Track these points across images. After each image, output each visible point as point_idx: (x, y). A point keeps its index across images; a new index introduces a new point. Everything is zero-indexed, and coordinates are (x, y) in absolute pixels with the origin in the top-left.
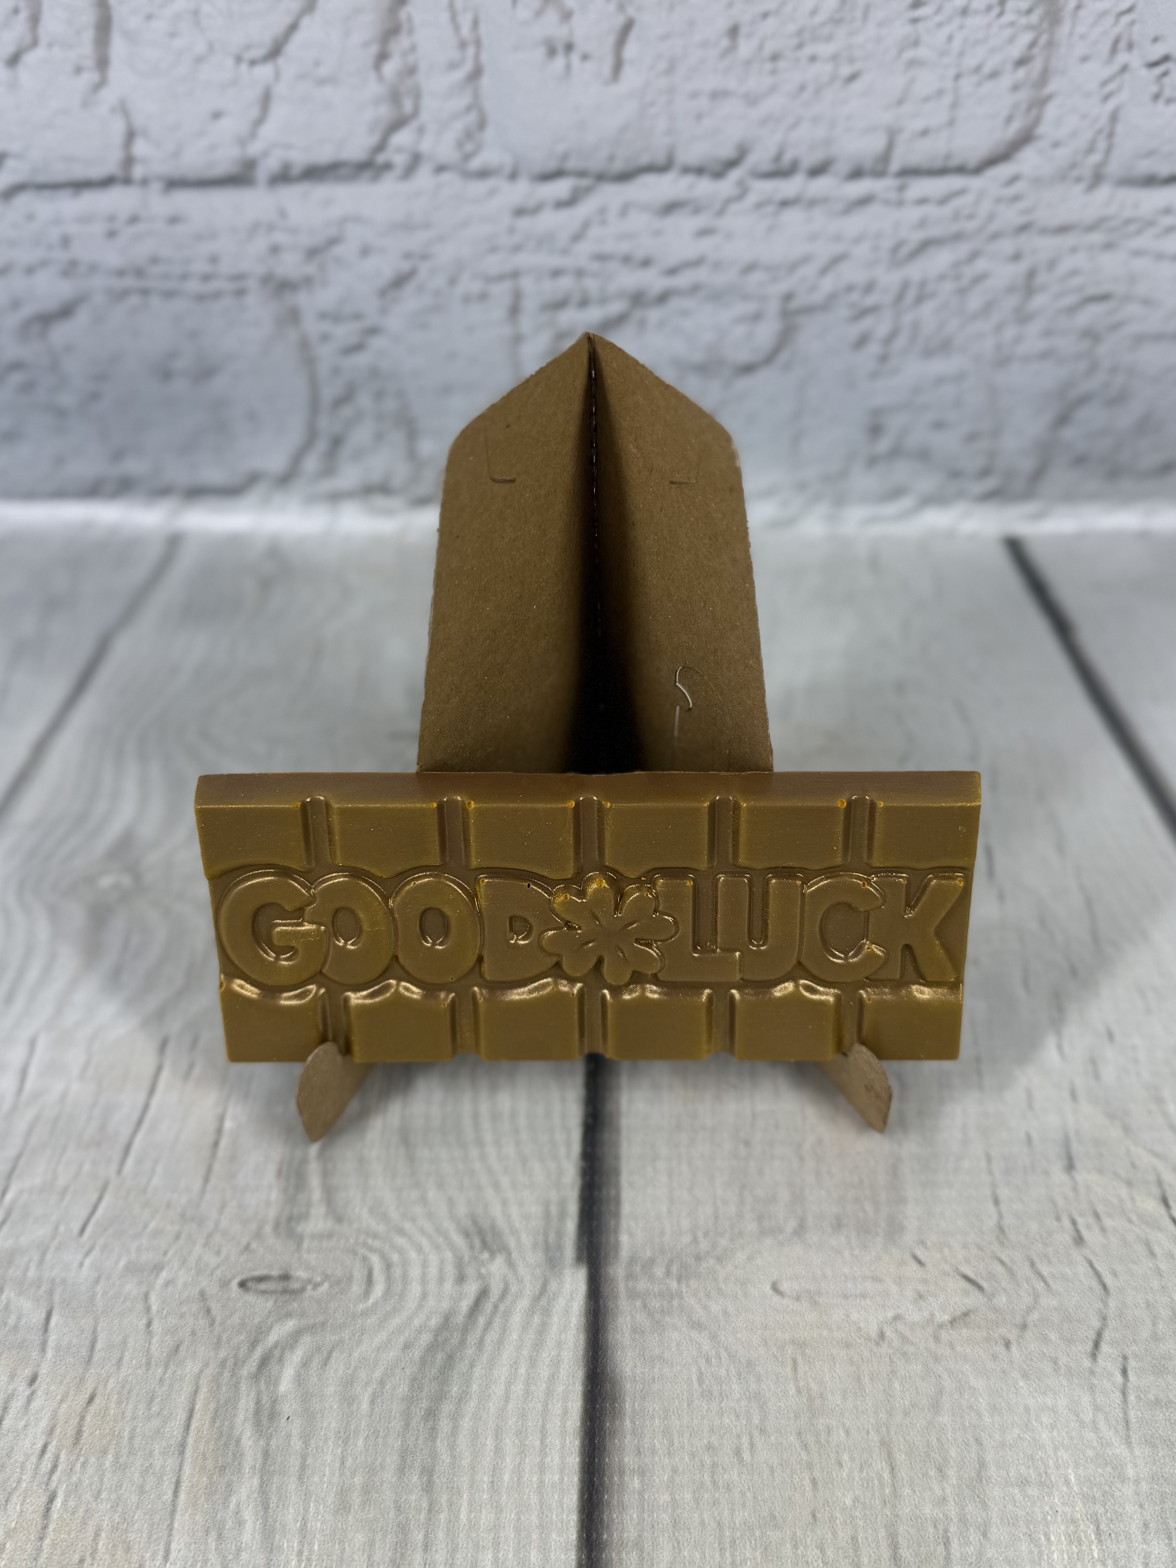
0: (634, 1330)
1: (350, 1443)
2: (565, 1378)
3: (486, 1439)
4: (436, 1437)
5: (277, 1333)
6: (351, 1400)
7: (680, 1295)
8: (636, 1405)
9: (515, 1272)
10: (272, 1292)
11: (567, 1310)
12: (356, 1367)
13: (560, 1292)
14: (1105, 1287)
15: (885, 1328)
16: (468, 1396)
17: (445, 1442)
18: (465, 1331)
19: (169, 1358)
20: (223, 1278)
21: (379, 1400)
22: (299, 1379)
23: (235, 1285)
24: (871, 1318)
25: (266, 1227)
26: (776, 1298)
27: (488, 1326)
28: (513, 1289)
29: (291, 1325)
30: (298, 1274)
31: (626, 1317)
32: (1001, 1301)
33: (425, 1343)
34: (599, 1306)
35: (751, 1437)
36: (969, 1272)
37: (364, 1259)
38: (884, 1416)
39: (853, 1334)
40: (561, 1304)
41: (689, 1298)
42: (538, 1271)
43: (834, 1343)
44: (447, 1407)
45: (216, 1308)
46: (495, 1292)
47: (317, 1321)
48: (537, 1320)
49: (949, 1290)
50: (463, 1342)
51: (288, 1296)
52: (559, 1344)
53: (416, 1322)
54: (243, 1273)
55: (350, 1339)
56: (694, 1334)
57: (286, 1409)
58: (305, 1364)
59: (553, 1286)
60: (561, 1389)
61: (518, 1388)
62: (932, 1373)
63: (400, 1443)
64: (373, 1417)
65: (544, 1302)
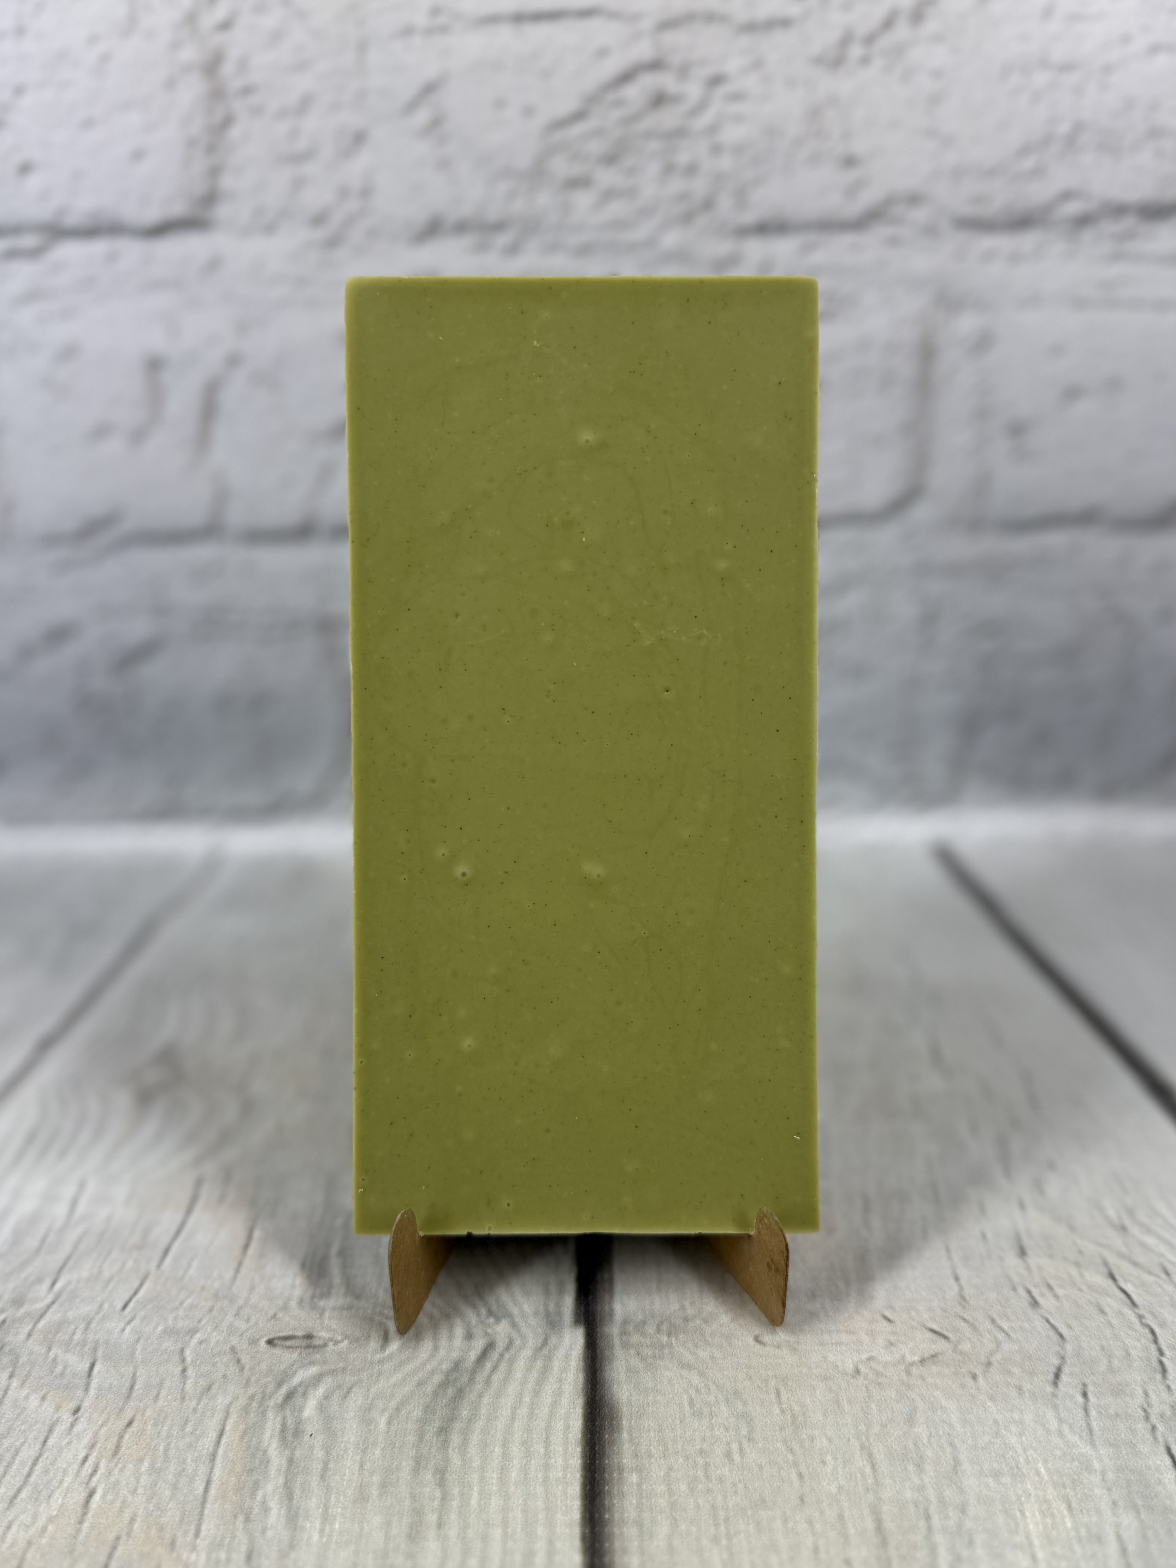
0: (628, 1370)
1: (368, 1452)
2: (566, 1404)
3: (494, 1447)
4: (448, 1447)
5: (301, 1376)
6: (369, 1421)
7: (670, 1346)
8: (633, 1422)
9: (519, 1331)
10: (297, 1347)
11: (567, 1357)
12: (374, 1399)
13: (560, 1344)
14: (1061, 1336)
15: (860, 1366)
16: (477, 1418)
17: (457, 1451)
18: (474, 1372)
19: (202, 1394)
20: (252, 1338)
21: (395, 1422)
22: (321, 1408)
23: (263, 1343)
24: (847, 1360)
25: (291, 1302)
26: (758, 1347)
27: (495, 1369)
28: (517, 1343)
29: (314, 1370)
30: (320, 1334)
31: (621, 1361)
32: (966, 1347)
33: (437, 1382)
34: (596, 1354)
35: (740, 1444)
36: (935, 1327)
37: (381, 1323)
38: (863, 1428)
39: (831, 1371)
40: (561, 1352)
41: (678, 1348)
42: (539, 1330)
43: (814, 1377)
44: (458, 1425)
45: (245, 1359)
46: (501, 1345)
47: (337, 1367)
48: (539, 1364)
49: (917, 1339)
50: (472, 1380)
51: (311, 1350)
52: (560, 1381)
53: (429, 1367)
54: (270, 1334)
55: (368, 1379)
56: (684, 1372)
57: (309, 1429)
58: (327, 1397)
59: (553, 1340)
60: (563, 1412)
61: (523, 1411)
62: (905, 1397)
63: (414, 1451)
64: (390, 1434)
65: (545, 1351)
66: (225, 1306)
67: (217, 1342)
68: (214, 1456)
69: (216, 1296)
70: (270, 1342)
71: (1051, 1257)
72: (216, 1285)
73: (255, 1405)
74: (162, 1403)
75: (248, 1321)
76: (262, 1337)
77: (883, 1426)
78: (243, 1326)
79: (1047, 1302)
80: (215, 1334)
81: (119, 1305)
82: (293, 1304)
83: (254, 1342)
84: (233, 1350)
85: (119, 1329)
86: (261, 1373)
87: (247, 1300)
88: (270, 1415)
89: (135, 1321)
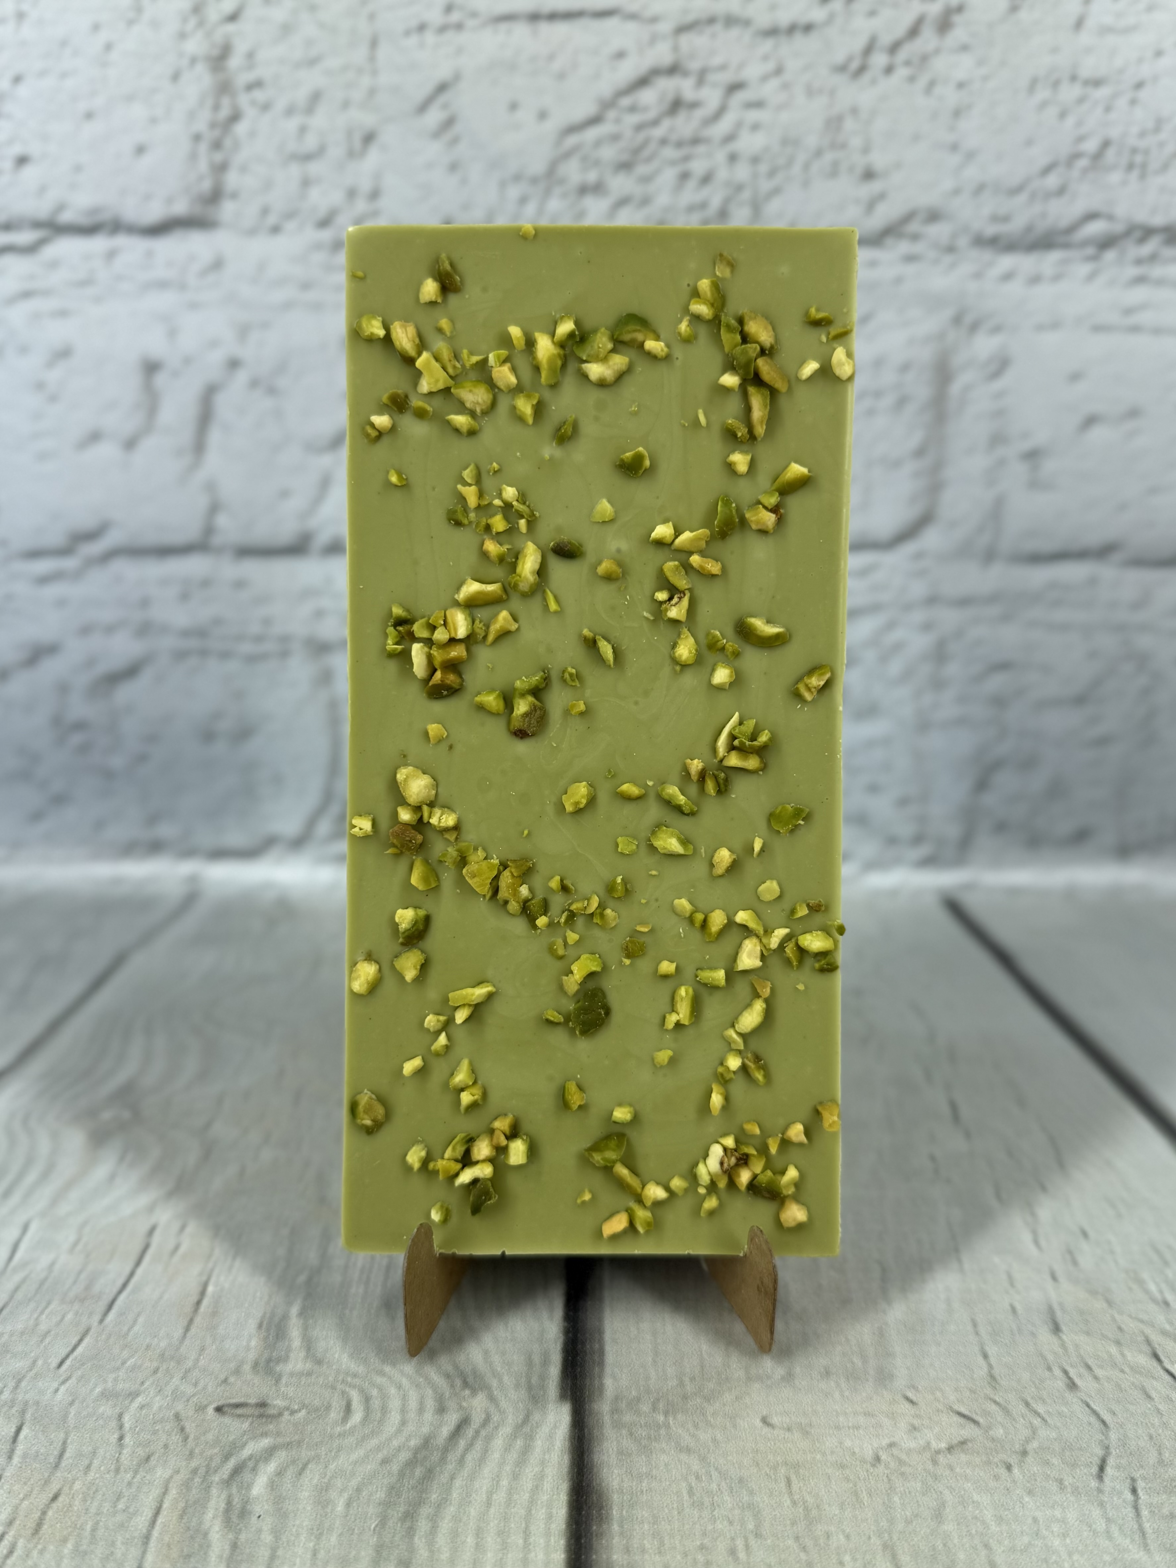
0: (620, 1452)
1: (324, 1537)
2: (549, 1490)
3: (467, 1537)
4: (414, 1535)
5: (251, 1448)
6: (325, 1503)
7: (667, 1426)
8: (624, 1512)
9: (497, 1405)
10: (248, 1416)
11: (551, 1436)
12: (331, 1478)
13: (543, 1422)
14: (1104, 1422)
15: (881, 1453)
16: (448, 1502)
17: (424, 1540)
18: (446, 1450)
19: (139, 1465)
20: (198, 1404)
21: (354, 1505)
22: (272, 1485)
23: (210, 1410)
24: (865, 1445)
25: (245, 1366)
26: (766, 1430)
27: (470, 1446)
28: (495, 1419)
29: (266, 1442)
30: (275, 1403)
31: (612, 1442)
32: (999, 1432)
33: (404, 1460)
34: (584, 1434)
35: (746, 1539)
36: (963, 1410)
37: (343, 1393)
38: (884, 1524)
39: (848, 1458)
40: (544, 1430)
41: (676, 1428)
42: (520, 1404)
43: (829, 1464)
44: (425, 1511)
45: (190, 1427)
46: (477, 1419)
47: (293, 1440)
48: (519, 1443)
49: (943, 1424)
50: (443, 1459)
51: (264, 1420)
52: (543, 1463)
53: (395, 1443)
54: (219, 1401)
55: (326, 1454)
56: (684, 1457)
57: (257, 1509)
58: (280, 1473)
59: (536, 1417)
60: (545, 1498)
61: (500, 1497)
62: (932, 1490)
63: (375, 1539)
64: (348, 1518)
65: (527, 1429)
66: (171, 1367)
67: (160, 1408)
68: (147, 1538)
69: (162, 1356)
70: (219, 1409)
71: (1088, 1333)
72: (163, 1344)
73: (197, 1480)
74: (93, 1475)
75: (196, 1385)
76: (210, 1403)
77: (908, 1522)
78: (189, 1390)
79: (1084, 1383)
80: (158, 1398)
81: (54, 1362)
82: (247, 1368)
83: (201, 1408)
84: (177, 1416)
85: (51, 1390)
86: (207, 1443)
87: (197, 1360)
88: (214, 1491)
89: (70, 1381)
